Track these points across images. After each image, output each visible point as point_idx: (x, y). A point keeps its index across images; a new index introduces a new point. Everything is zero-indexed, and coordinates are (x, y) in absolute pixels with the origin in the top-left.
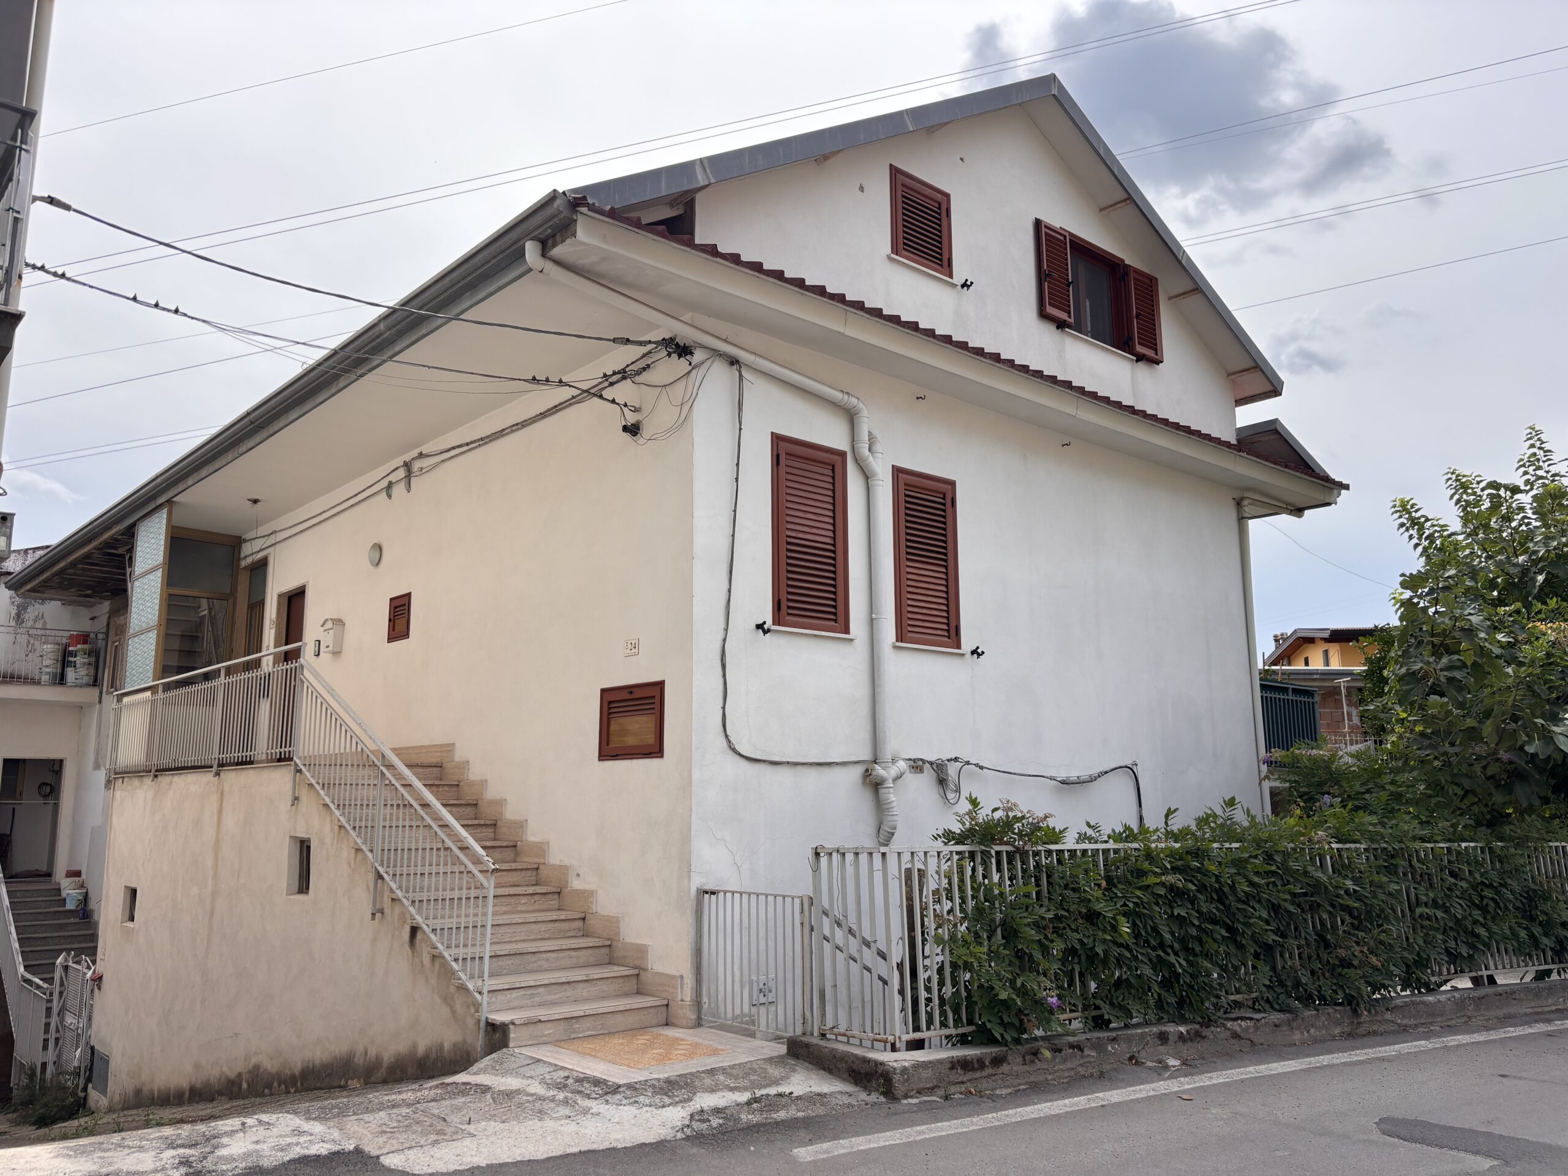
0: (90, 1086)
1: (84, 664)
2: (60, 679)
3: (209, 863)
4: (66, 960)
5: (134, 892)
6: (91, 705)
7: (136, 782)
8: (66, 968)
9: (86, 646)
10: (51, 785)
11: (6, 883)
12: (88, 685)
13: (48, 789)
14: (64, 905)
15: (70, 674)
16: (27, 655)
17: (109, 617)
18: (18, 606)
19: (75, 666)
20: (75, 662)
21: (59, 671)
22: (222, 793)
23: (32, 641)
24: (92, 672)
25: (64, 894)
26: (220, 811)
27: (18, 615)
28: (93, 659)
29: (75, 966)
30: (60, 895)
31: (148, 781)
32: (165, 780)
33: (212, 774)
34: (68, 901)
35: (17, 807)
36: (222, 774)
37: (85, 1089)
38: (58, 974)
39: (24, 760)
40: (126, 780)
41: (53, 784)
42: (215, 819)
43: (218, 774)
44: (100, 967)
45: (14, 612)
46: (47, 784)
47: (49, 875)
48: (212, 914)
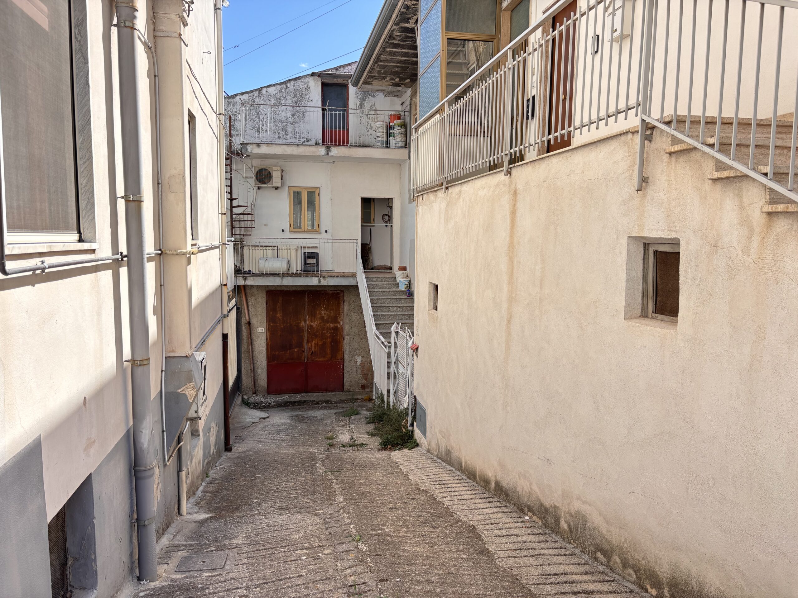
0: (415, 424)
1: (399, 133)
2: (387, 144)
3: (504, 268)
4: (397, 328)
5: (436, 287)
6: (404, 161)
7: (432, 196)
8: (397, 333)
9: (399, 121)
10: (389, 216)
11: (365, 272)
12: (402, 148)
13: (387, 218)
14: (398, 287)
15: (392, 141)
16: (368, 131)
17: (411, 99)
18: (360, 99)
19: (394, 136)
20: (394, 133)
21: (385, 139)
22: (515, 193)
23: (370, 122)
24: (404, 138)
25: (398, 281)
26: (514, 212)
27: (361, 105)
28: (403, 130)
29: (402, 333)
30: (396, 281)
31: (441, 194)
32: (454, 191)
33: (503, 174)
34: (400, 285)
35: (372, 228)
36: (514, 172)
37: (412, 425)
38: (393, 335)
39: (374, 199)
40: (425, 196)
41: (390, 214)
42: (508, 221)
43: (509, 173)
44: (417, 339)
45: (358, 103)
46: (386, 215)
47: (391, 268)
48: (509, 321)
